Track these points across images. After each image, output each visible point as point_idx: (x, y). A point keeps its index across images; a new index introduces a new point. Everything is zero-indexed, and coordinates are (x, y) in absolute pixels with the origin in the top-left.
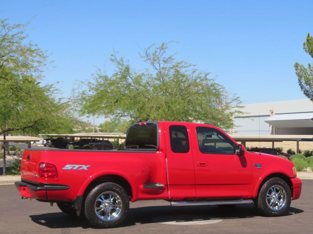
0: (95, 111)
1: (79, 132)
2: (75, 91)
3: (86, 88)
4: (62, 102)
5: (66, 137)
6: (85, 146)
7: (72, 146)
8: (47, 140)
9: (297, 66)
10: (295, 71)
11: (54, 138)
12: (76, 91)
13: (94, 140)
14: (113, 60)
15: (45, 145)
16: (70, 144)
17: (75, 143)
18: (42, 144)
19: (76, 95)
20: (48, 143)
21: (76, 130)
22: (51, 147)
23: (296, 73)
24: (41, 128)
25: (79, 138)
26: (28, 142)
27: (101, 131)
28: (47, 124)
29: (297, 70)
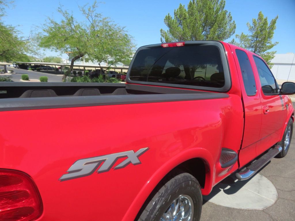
0: (50, 45)
1: (33, 61)
2: (32, 32)
3: (41, 30)
4: (23, 39)
5: (26, 63)
6: (37, 68)
7: (30, 68)
8: (16, 65)
9: (161, 30)
10: (160, 34)
11: (20, 64)
12: (34, 32)
13: (42, 66)
14: (60, 11)
15: (15, 67)
16: (29, 67)
17: (32, 67)
18: (14, 67)
19: (33, 35)
20: (16, 66)
21: (31, 60)
22: (19, 68)
23: (161, 35)
24: (9, 56)
25: (33, 65)
26: (5, 66)
27: (44, 61)
28: (13, 54)
29: (161, 33)
